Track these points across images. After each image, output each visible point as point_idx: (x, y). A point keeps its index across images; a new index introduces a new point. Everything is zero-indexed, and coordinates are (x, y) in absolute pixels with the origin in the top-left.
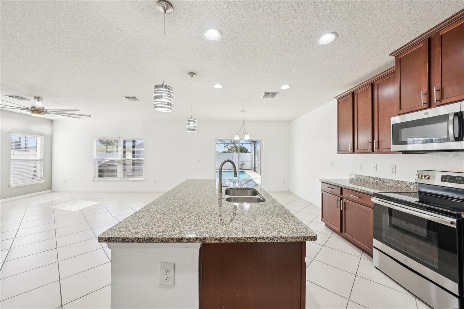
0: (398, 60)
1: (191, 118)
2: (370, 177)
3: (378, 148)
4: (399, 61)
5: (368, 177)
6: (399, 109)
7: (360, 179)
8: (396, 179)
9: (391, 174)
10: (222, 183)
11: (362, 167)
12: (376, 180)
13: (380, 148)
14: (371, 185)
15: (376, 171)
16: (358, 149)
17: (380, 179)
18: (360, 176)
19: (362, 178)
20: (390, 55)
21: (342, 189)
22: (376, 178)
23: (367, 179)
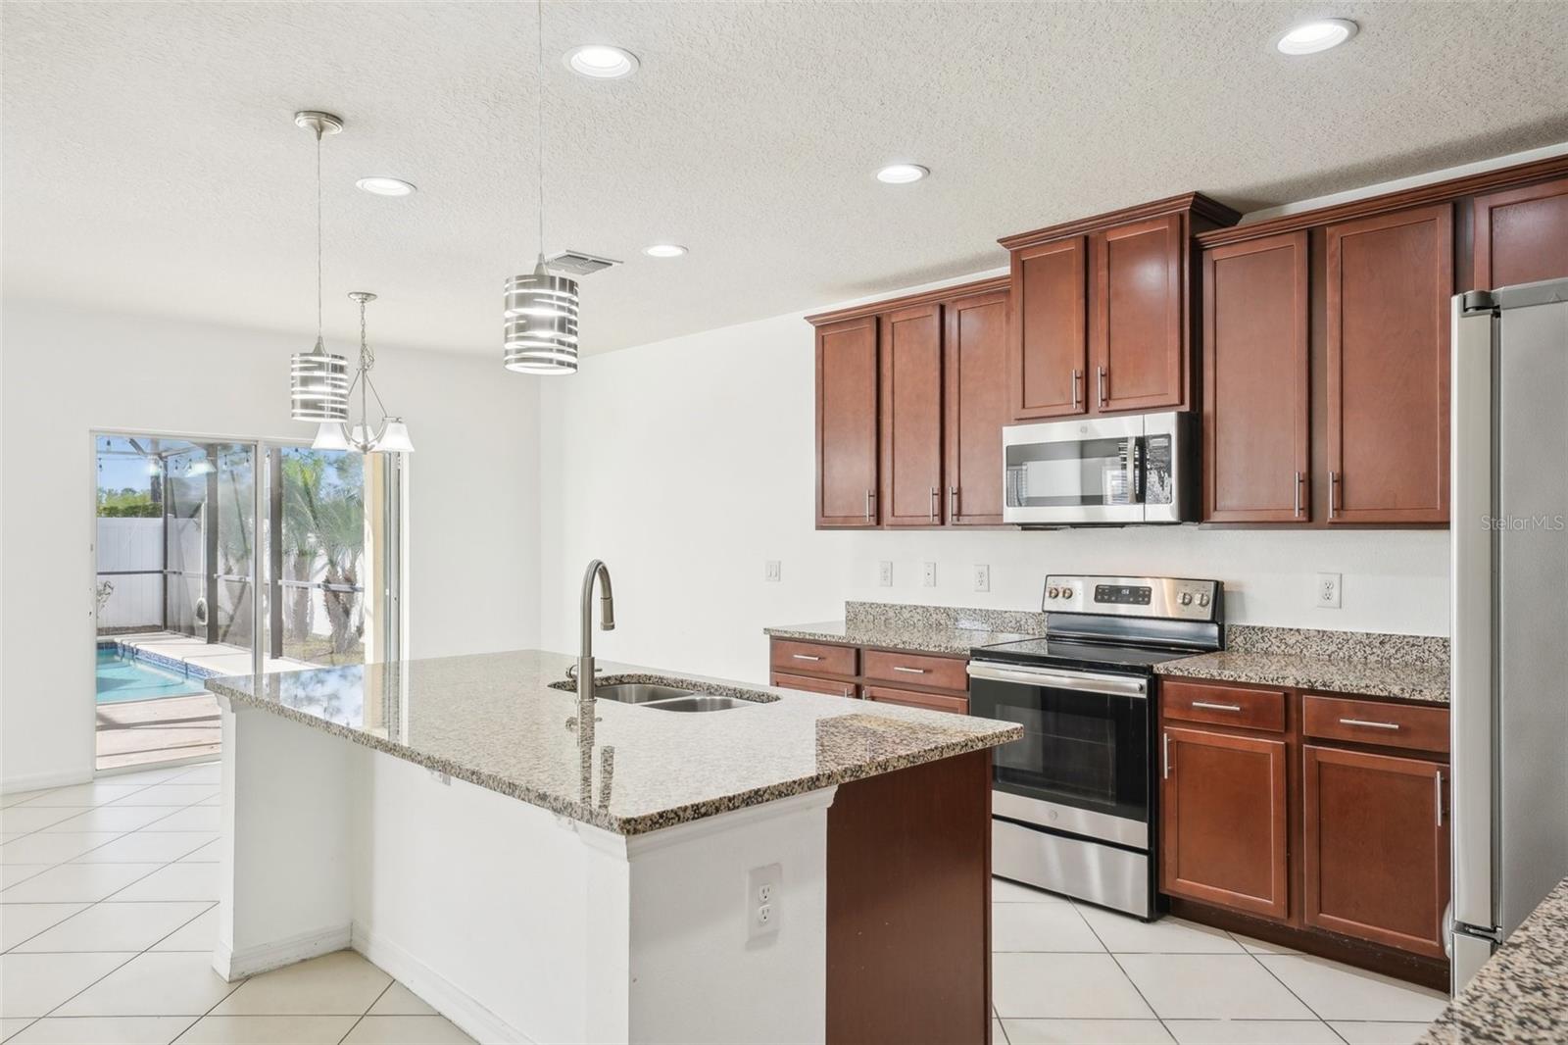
0: (1020, 264)
1: (318, 352)
2: (916, 607)
3: (959, 514)
4: (1021, 266)
5: (910, 606)
6: (1020, 403)
7: (883, 618)
8: (991, 608)
9: (976, 591)
10: (593, 655)
11: (888, 575)
12: (935, 616)
13: (964, 511)
14: (921, 634)
15: (935, 585)
16: (893, 515)
17: (946, 611)
18: (885, 606)
19: (891, 614)
20: (998, 241)
21: (858, 652)
22: (936, 608)
23: (906, 614)
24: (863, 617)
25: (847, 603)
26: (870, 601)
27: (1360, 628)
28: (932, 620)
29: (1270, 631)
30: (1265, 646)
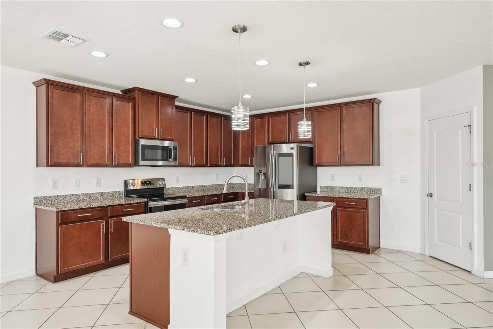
7: (56, 201)
8: (103, 192)
9: (96, 187)
11: (55, 184)
12: (81, 197)
14: (75, 204)
15: (79, 186)
17: (86, 195)
18: (57, 196)
19: (61, 199)
21: (107, 209)
23: (68, 198)
24: (45, 202)
25: (36, 198)
26: (49, 195)
27: (182, 186)
28: (81, 198)
29: (170, 188)
30: (169, 191)
